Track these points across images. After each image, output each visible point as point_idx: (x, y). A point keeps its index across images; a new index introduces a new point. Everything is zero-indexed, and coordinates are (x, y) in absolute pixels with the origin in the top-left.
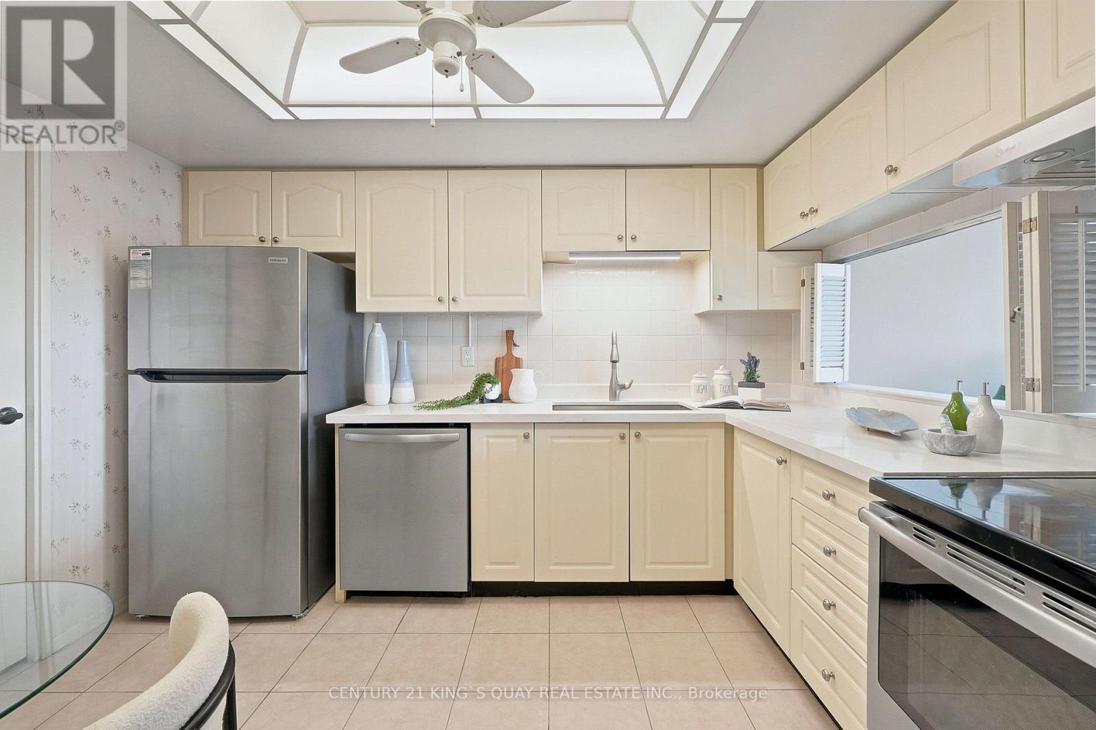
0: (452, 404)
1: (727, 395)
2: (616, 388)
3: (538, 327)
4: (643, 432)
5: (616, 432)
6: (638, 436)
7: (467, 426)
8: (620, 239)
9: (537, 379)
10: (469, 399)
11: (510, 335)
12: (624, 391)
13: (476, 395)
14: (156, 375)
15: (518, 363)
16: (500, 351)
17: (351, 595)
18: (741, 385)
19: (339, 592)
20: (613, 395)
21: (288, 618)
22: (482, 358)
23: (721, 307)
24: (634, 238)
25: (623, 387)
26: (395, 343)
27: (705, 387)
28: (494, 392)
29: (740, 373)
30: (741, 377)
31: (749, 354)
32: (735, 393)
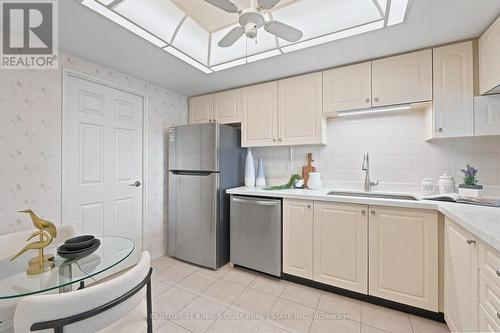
0: (280, 188)
1: (449, 191)
2: (369, 185)
3: (325, 151)
4: (377, 211)
5: (360, 209)
6: (373, 213)
7: (281, 199)
8: (367, 101)
9: (322, 178)
10: (288, 186)
11: (310, 155)
12: (373, 187)
13: (291, 184)
14: (176, 172)
15: (313, 170)
16: (304, 163)
17: (236, 266)
18: (461, 186)
19: (231, 264)
20: (367, 188)
21: (212, 269)
22: (296, 168)
23: (441, 136)
24: (377, 100)
25: (373, 184)
26: (257, 160)
27: (431, 187)
28: (300, 183)
29: (461, 178)
30: (462, 182)
31: (468, 166)
32: (456, 191)
